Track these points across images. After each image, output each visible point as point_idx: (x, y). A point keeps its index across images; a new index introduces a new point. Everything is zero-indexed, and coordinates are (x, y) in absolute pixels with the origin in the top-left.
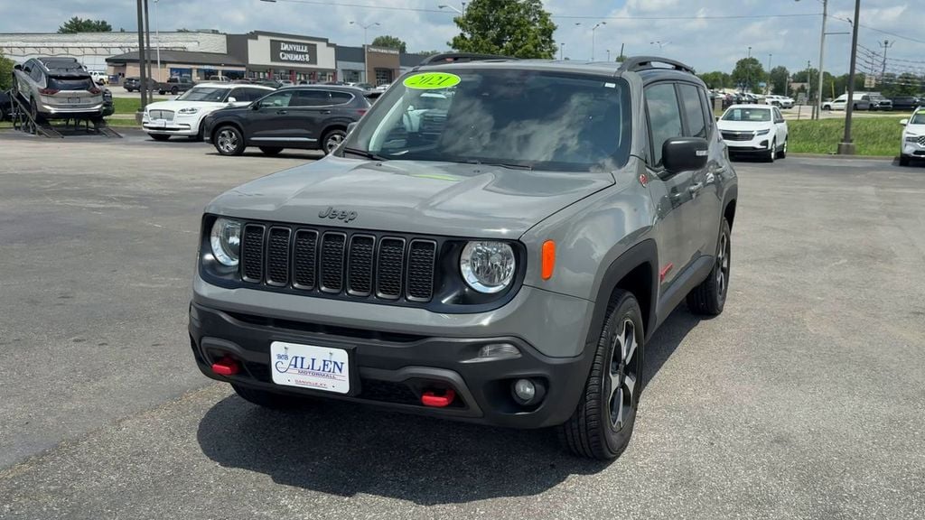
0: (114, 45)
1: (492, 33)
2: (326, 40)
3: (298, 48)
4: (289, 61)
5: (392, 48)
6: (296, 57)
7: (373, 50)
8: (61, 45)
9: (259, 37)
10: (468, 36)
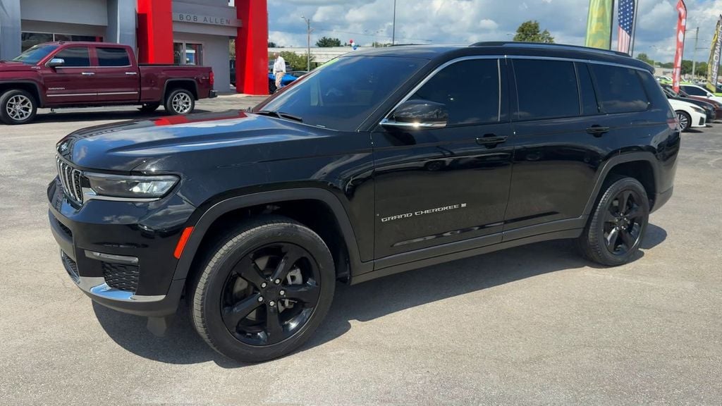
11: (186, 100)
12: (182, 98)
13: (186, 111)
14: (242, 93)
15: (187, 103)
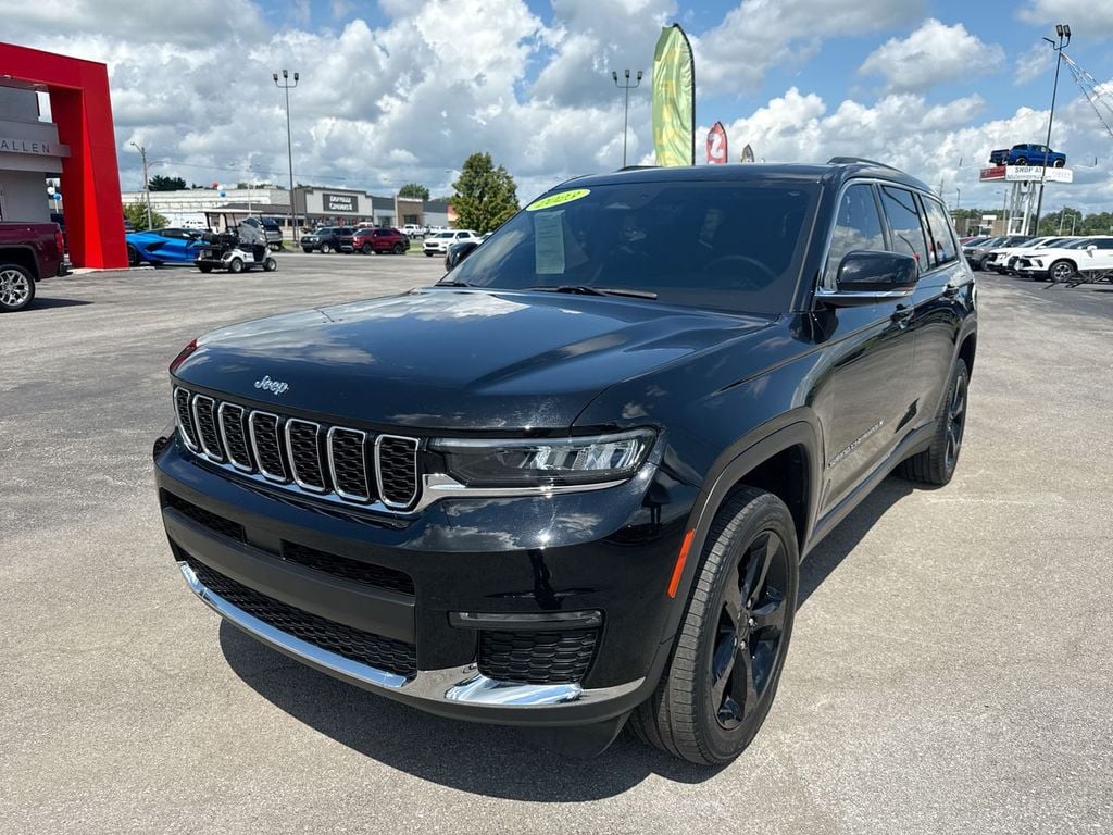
0: (204, 200)
1: (477, 193)
2: (364, 193)
3: (343, 200)
4: (337, 210)
5: (417, 197)
6: (342, 207)
7: (402, 199)
8: (164, 200)
9: (315, 192)
10: (461, 195)
11: (19, 283)
12: (11, 278)
13: (20, 301)
14: (83, 266)
15: (21, 287)
